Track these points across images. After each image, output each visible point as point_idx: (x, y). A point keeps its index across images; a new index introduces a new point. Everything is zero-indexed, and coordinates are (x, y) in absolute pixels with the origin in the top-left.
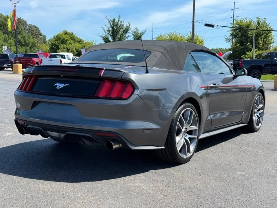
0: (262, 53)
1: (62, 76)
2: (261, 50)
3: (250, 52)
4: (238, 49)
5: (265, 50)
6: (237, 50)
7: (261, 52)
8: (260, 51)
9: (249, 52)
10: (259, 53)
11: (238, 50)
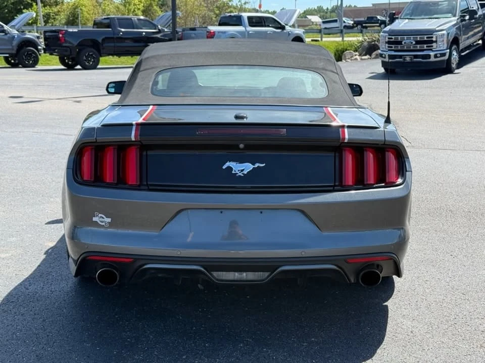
0: (51, 11)
1: (242, 146)
2: (48, 7)
3: (30, 9)
4: (6, 3)
5: (54, 6)
6: (4, 5)
7: (49, 10)
8: (46, 8)
9: (27, 9)
10: (46, 11)
11: (6, 6)
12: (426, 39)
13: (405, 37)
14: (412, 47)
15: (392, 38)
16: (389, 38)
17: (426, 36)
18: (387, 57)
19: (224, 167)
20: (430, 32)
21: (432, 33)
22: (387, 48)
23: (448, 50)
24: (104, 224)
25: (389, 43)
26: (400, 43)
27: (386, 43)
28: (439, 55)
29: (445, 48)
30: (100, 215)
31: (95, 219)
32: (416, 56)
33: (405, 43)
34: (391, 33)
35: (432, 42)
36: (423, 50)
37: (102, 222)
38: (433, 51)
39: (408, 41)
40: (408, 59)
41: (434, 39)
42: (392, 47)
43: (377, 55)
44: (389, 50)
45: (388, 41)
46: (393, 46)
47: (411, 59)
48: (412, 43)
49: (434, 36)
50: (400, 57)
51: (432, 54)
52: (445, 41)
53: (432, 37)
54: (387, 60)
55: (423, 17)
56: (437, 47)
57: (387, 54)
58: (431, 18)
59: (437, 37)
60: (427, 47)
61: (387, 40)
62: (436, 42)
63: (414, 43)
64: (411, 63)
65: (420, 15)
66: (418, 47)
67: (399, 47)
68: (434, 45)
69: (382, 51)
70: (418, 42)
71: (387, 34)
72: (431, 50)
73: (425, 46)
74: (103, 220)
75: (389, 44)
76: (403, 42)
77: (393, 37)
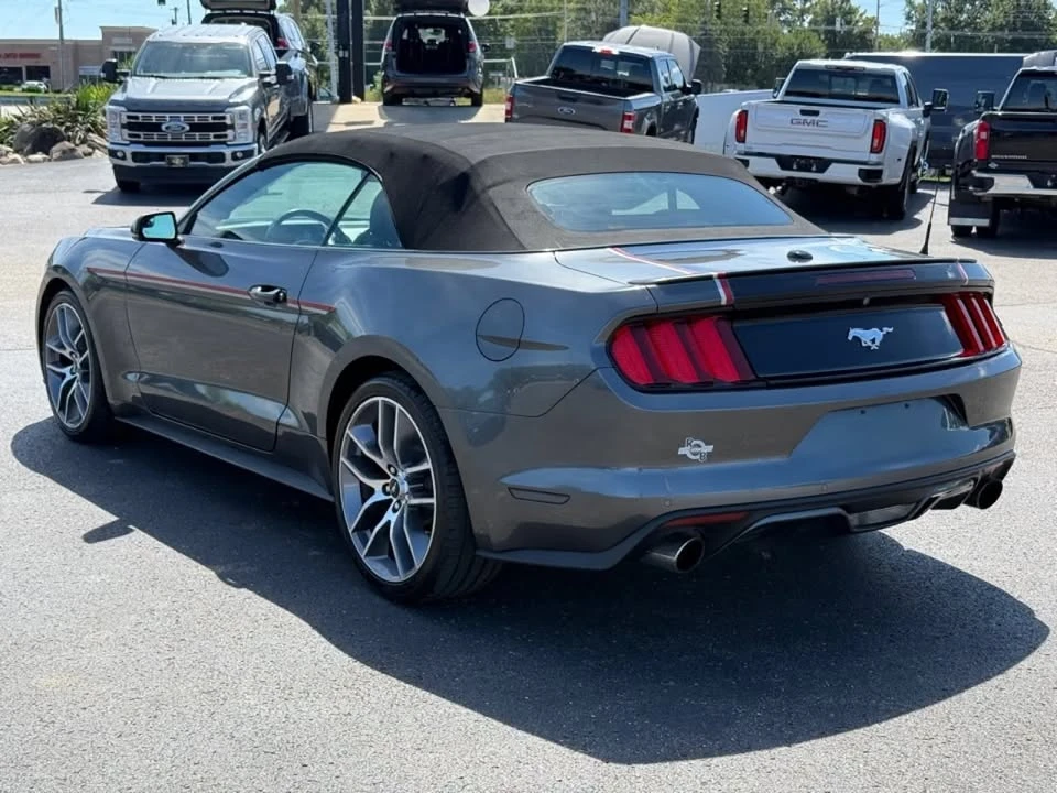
12: (211, 121)
13: (168, 115)
14: (183, 137)
15: (137, 118)
16: (129, 117)
17: (211, 115)
18: (129, 156)
19: (850, 338)
20: (218, 107)
21: (220, 109)
22: (126, 137)
23: (256, 146)
24: (698, 457)
25: (129, 126)
26: (156, 127)
27: (123, 126)
28: (239, 155)
29: (250, 140)
30: (695, 442)
31: (682, 451)
32: (194, 157)
33: (167, 128)
34: (132, 105)
35: (225, 127)
36: (207, 144)
37: (694, 454)
38: (229, 146)
39: (174, 125)
40: (178, 162)
41: (228, 122)
42: (138, 136)
43: (64, 152)
44: (132, 142)
45: (129, 123)
46: (141, 134)
47: (185, 162)
48: (183, 128)
49: (228, 116)
50: (161, 157)
51: (228, 152)
52: (249, 127)
53: (224, 118)
54: (130, 163)
55: (183, 74)
56: (235, 137)
57: (129, 150)
58: (203, 78)
59: (232, 119)
60: (215, 137)
61: (125, 121)
62: (232, 127)
63: (188, 128)
64: (184, 170)
65: (176, 70)
66: (197, 136)
67: (156, 137)
68: (229, 133)
69: (112, 143)
70: (195, 127)
71: (123, 109)
72: (224, 143)
73: (212, 134)
74: (697, 450)
75: (130, 129)
76: (163, 127)
77: (140, 115)
